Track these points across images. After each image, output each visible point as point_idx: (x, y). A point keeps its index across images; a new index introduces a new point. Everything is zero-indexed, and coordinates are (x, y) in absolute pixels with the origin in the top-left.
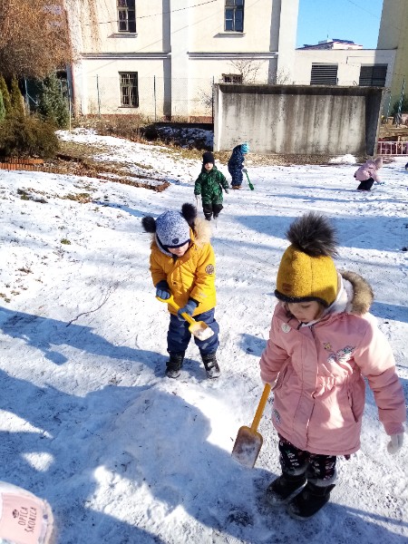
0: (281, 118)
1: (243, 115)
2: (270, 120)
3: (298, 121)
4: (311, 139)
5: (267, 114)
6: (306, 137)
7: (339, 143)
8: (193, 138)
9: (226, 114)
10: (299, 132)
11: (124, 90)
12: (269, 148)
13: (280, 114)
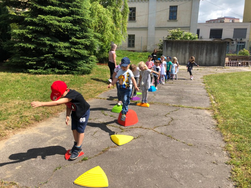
0: (188, 52)
1: (173, 50)
2: (183, 52)
3: (194, 53)
4: (199, 60)
5: (182, 50)
7: (210, 61)
9: (167, 50)
11: (129, 41)
12: (183, 62)
13: (187, 50)
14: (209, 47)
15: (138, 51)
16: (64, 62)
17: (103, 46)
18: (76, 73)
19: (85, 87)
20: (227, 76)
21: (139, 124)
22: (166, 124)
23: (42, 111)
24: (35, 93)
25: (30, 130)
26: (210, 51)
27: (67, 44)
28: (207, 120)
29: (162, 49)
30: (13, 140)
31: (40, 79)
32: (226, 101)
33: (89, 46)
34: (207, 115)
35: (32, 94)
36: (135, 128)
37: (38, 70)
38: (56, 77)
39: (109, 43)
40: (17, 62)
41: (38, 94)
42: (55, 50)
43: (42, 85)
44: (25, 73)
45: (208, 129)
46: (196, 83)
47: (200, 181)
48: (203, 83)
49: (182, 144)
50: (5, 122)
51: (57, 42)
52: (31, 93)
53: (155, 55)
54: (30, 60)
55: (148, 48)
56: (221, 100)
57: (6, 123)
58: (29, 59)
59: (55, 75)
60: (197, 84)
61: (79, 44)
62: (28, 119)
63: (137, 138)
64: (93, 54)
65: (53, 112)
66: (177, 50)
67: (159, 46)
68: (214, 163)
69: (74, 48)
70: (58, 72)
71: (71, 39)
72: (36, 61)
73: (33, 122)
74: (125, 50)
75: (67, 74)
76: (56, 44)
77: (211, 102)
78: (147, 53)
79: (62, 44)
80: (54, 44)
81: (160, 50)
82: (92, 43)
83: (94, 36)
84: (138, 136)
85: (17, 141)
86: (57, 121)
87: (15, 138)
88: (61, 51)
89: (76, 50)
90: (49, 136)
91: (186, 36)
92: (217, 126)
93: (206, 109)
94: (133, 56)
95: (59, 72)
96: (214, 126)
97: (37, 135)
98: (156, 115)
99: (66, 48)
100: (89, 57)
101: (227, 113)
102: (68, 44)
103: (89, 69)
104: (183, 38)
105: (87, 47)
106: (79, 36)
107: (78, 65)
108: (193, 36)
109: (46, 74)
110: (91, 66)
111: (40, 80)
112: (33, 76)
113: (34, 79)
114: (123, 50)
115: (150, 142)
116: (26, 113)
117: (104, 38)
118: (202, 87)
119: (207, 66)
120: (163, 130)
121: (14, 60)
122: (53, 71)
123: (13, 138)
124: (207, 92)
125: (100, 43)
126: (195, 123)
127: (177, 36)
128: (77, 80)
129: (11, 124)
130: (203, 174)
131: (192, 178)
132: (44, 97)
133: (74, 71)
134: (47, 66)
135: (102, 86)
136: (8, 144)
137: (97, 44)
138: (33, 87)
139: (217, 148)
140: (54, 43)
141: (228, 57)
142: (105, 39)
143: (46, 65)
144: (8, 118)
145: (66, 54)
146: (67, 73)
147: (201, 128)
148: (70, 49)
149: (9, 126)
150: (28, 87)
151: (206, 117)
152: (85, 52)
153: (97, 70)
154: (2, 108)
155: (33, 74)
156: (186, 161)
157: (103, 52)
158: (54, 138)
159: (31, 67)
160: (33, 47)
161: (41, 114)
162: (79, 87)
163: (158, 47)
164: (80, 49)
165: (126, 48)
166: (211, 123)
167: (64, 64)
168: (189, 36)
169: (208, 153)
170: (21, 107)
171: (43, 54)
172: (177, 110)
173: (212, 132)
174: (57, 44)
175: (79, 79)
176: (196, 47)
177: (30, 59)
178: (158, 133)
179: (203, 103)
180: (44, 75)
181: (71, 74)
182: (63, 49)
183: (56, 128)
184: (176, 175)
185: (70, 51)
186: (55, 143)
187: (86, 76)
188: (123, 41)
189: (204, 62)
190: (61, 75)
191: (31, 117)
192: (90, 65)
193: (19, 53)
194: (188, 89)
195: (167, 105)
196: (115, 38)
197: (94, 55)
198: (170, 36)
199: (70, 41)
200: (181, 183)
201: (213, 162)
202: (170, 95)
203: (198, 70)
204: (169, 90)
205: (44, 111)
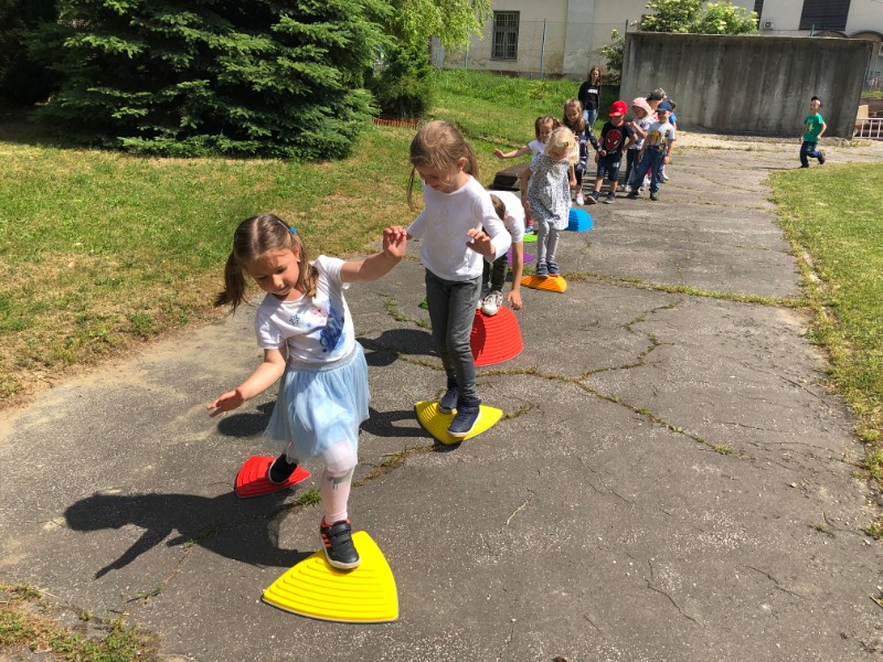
0: (716, 80)
1: (661, 75)
2: (700, 83)
3: (740, 86)
7: (797, 116)
9: (639, 72)
11: (498, 36)
12: (695, 119)
13: (715, 74)
14: (798, 64)
15: (531, 76)
16: (250, 113)
17: (400, 52)
18: (296, 154)
19: (328, 207)
20: (863, 175)
21: (523, 360)
22: (630, 363)
23: (161, 300)
24: (143, 228)
25: (112, 370)
26: (800, 80)
27: (262, 43)
28: (789, 351)
29: (619, 67)
30: (45, 411)
31: (164, 173)
32: (863, 275)
33: (347, 50)
34: (786, 330)
35: (128, 231)
36: (510, 373)
37: (157, 138)
38: (223, 169)
39: (421, 43)
40: (79, 109)
41: (150, 230)
42: (219, 66)
43: (169, 197)
44: (109, 149)
45: (794, 385)
46: (741, 199)
47: (765, 607)
48: (770, 201)
49: (690, 445)
50: (20, 340)
51: (225, 34)
52: (128, 225)
53: (595, 91)
54: (125, 102)
55: (568, 65)
56: (844, 269)
57: (21, 344)
58: (121, 98)
59: (220, 161)
60: (749, 204)
61: (309, 41)
62: (108, 328)
63: (518, 415)
64: (362, 82)
65: (205, 303)
66: (676, 73)
67: (610, 56)
68: (819, 530)
69: (290, 57)
70: (229, 149)
71: (277, 20)
72: (147, 106)
73: (126, 342)
74: (482, 68)
75: (263, 158)
76: (222, 42)
77: (800, 278)
78: (564, 81)
79: (244, 42)
80: (214, 41)
81: (612, 71)
82: (357, 39)
83: (365, 12)
84: (519, 405)
85: (58, 416)
86: (218, 337)
87: (53, 403)
88: (241, 68)
89: (298, 66)
90: (181, 396)
91: (711, 18)
92: (829, 373)
93: (783, 305)
94: (511, 92)
95: (235, 148)
96: (815, 375)
97: (135, 394)
98: (593, 325)
99: (257, 55)
100: (346, 92)
101: (868, 322)
102: (267, 41)
103: (343, 139)
104: (702, 26)
105: (336, 56)
106: (308, 11)
107: (302, 125)
108: (739, 20)
109: (184, 156)
110: (353, 127)
111: (164, 180)
112: (138, 161)
113: (140, 174)
114: (474, 68)
115: (568, 432)
116: (100, 307)
117: (402, 20)
118: (765, 217)
119: (784, 137)
120: (618, 384)
121: (65, 99)
122: (210, 143)
123: (44, 404)
124: (787, 238)
125: (387, 40)
126: (743, 361)
127: (678, 17)
128: (298, 181)
129: (41, 348)
130: (777, 577)
131: (732, 591)
132: (173, 243)
133: (287, 145)
134: (188, 126)
135: (390, 208)
136: (26, 427)
137: (376, 42)
138: (135, 205)
139: (832, 465)
140: (214, 37)
141: (867, 101)
142: (406, 28)
143: (184, 121)
144: (31, 325)
145: (259, 81)
146: (264, 153)
147: (765, 383)
148: (275, 60)
149: (35, 354)
150: (116, 206)
151: (783, 338)
152: (329, 74)
153: (373, 142)
154: (15, 284)
155: (138, 155)
156: (707, 517)
157: (399, 76)
158: (199, 408)
159: (130, 128)
160: (136, 49)
161: (156, 310)
162: (306, 209)
163: (605, 61)
164: (312, 59)
165: (482, 62)
166: (802, 360)
167: (251, 120)
168: (727, 18)
169: (794, 484)
170: (85, 280)
171: (173, 79)
172: (671, 307)
173: (809, 397)
174: (223, 40)
175: (307, 176)
176: (750, 60)
177: (125, 95)
178: (599, 396)
179: (771, 282)
180: (180, 161)
181: (278, 156)
182: (247, 60)
183: (212, 367)
184: (669, 575)
185: (273, 69)
186: (202, 425)
187: (331, 166)
188: (473, 33)
189: (773, 122)
190: (241, 162)
191: (118, 322)
192: (346, 124)
193: (84, 74)
194: (715, 225)
195: (632, 283)
196: (444, 20)
197: (366, 86)
198: (654, 19)
199: (275, 28)
200: (687, 611)
201: (816, 523)
202: (644, 244)
203: (749, 150)
204: (643, 227)
205: (168, 300)
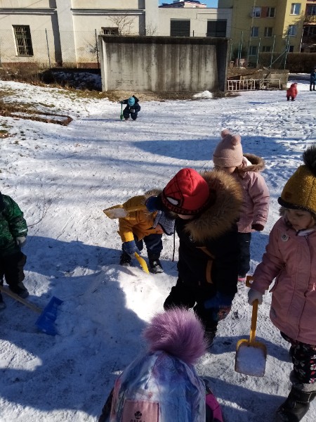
0: (154, 63)
1: (123, 61)
2: (146, 65)
3: (167, 66)
4: (178, 80)
5: (143, 60)
6: (174, 78)
7: (199, 82)
8: (84, 81)
9: (110, 60)
10: (168, 73)
11: (19, 41)
14: (196, 53)
26: (197, 62)
66: (131, 60)
165: (12, 58)
176: (170, 51)
